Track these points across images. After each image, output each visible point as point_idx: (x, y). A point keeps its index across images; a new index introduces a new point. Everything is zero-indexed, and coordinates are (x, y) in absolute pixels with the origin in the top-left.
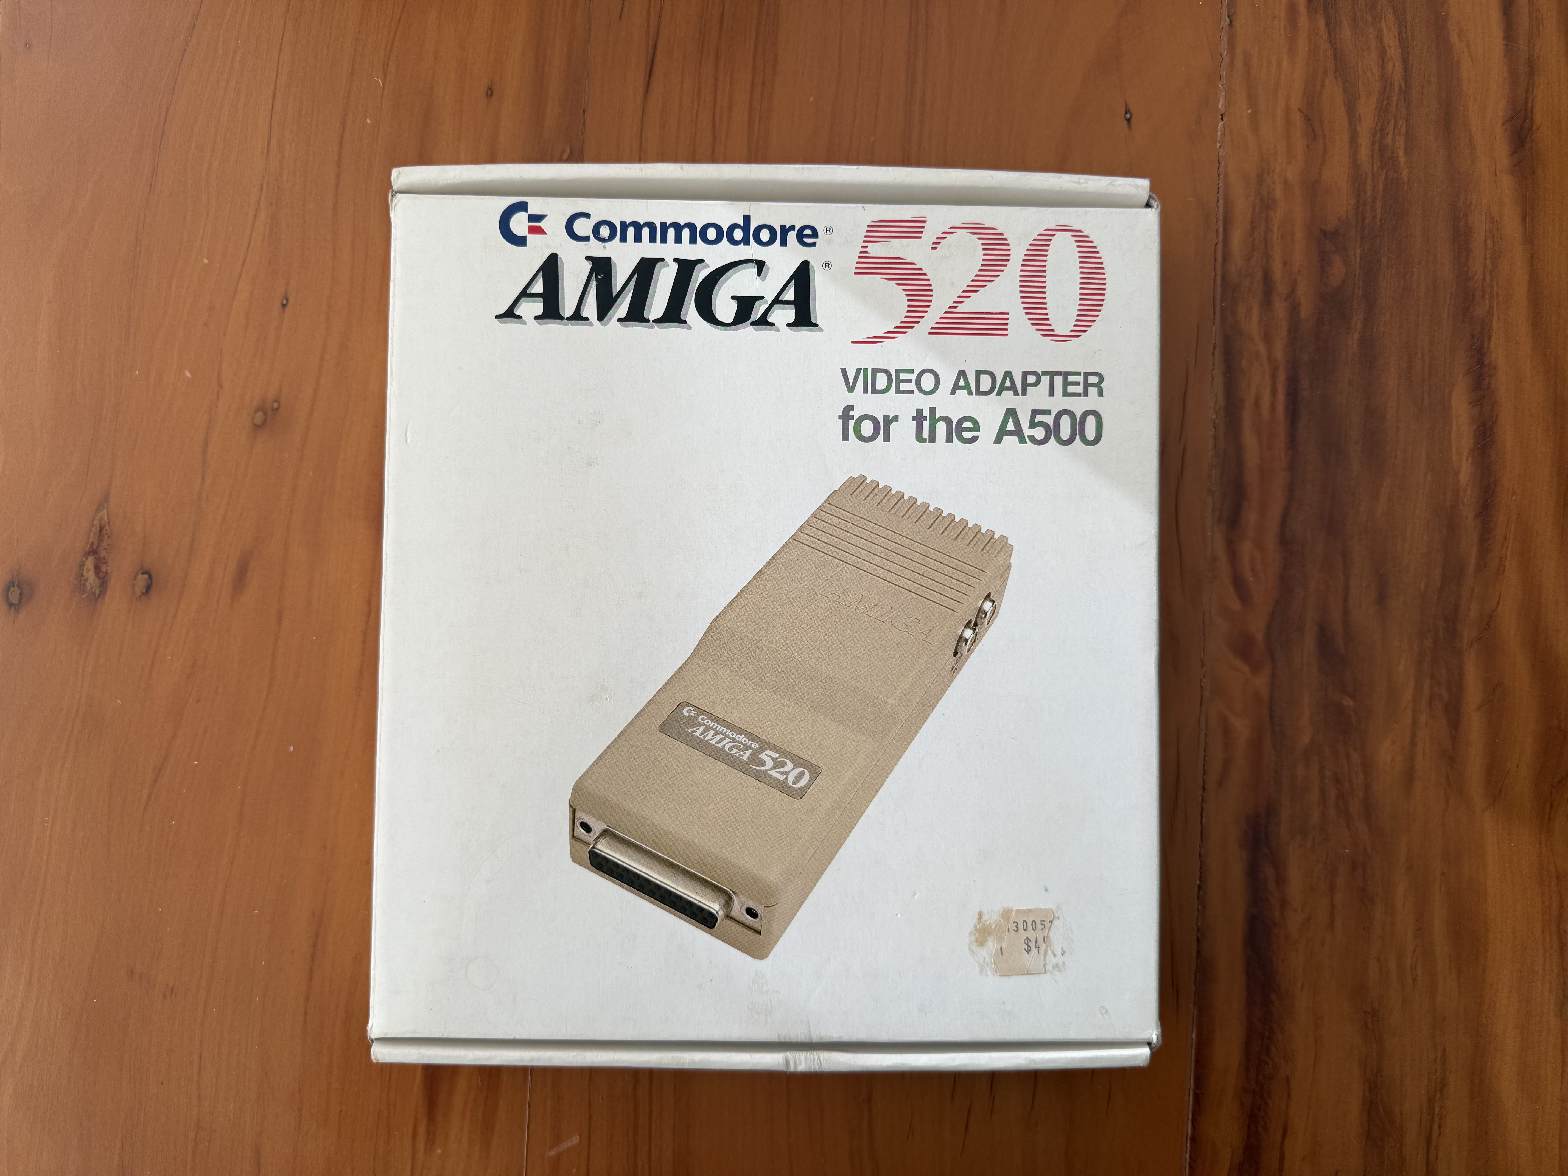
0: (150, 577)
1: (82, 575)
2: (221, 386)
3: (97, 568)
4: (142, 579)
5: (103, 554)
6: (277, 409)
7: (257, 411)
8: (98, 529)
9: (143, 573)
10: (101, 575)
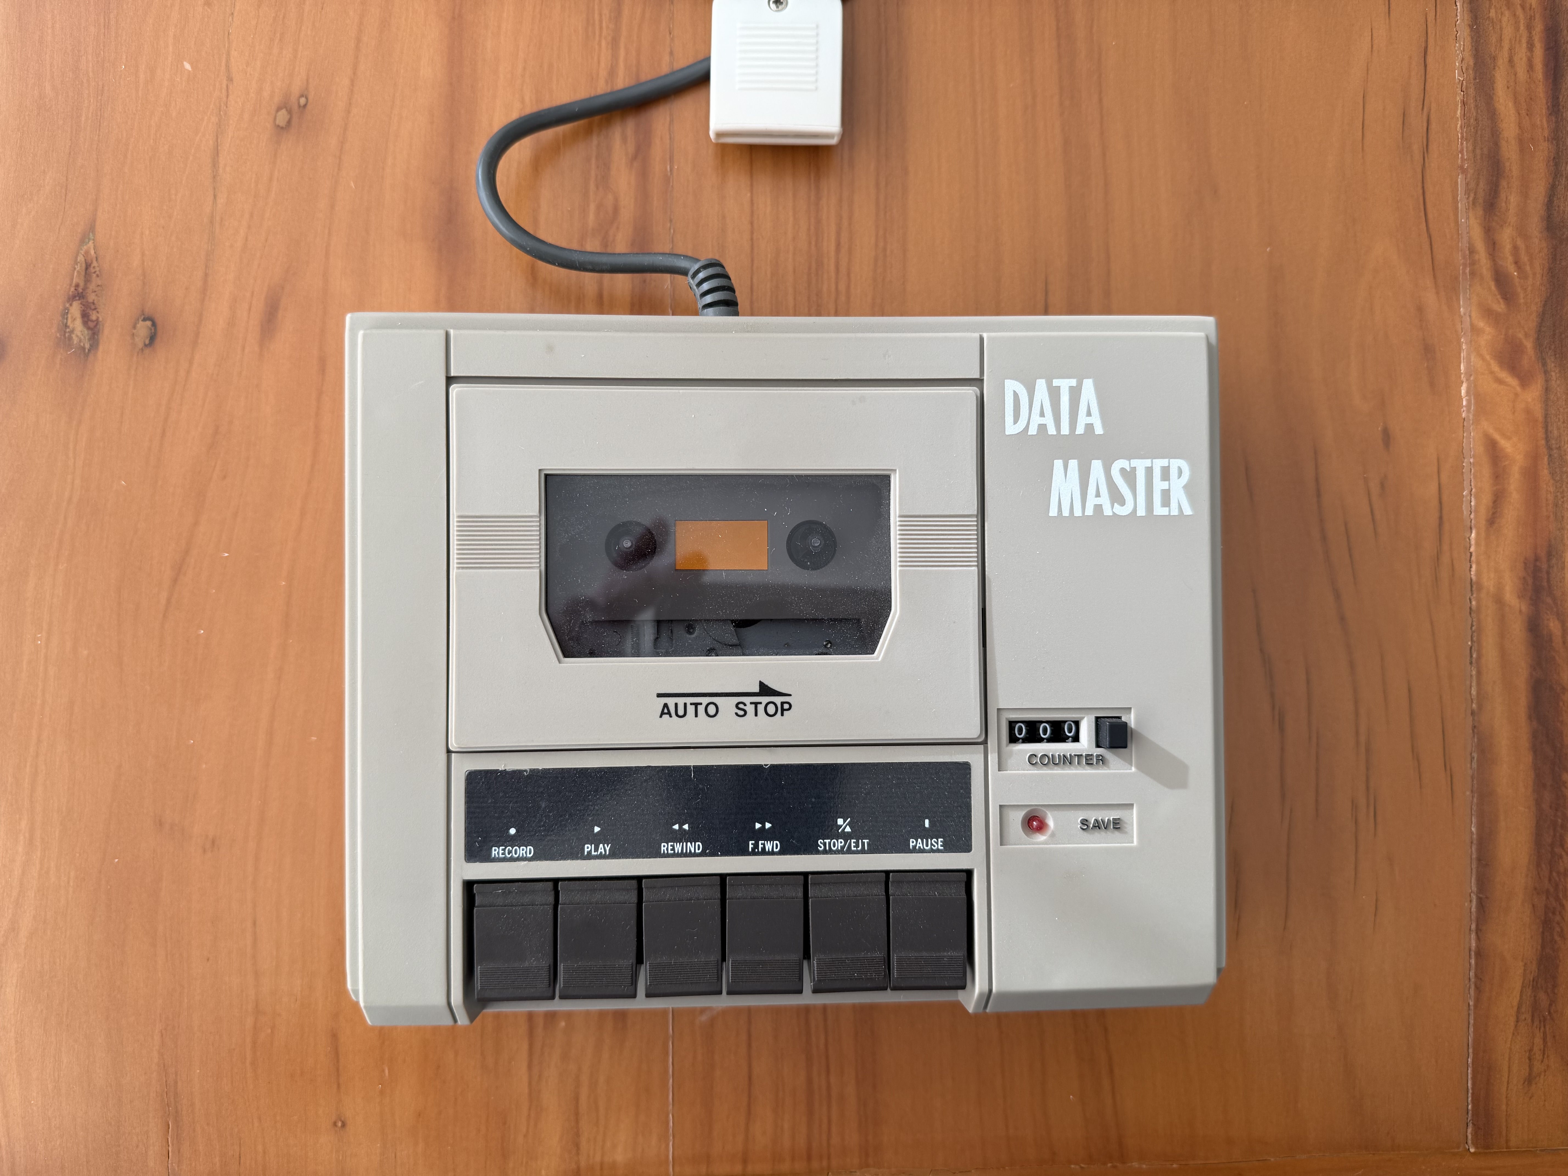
0: (154, 324)
1: (66, 326)
2: (230, 79)
3: (85, 316)
4: (143, 328)
5: (91, 297)
6: (305, 106)
7: (279, 109)
8: (84, 265)
9: (144, 320)
10: (91, 324)
